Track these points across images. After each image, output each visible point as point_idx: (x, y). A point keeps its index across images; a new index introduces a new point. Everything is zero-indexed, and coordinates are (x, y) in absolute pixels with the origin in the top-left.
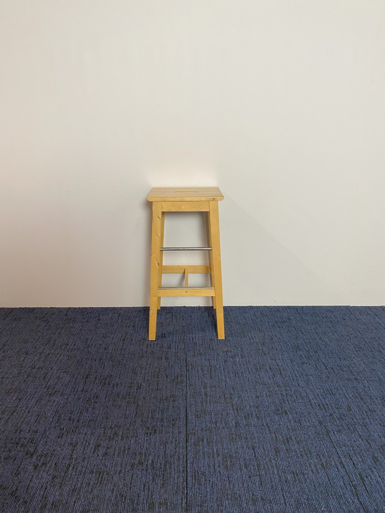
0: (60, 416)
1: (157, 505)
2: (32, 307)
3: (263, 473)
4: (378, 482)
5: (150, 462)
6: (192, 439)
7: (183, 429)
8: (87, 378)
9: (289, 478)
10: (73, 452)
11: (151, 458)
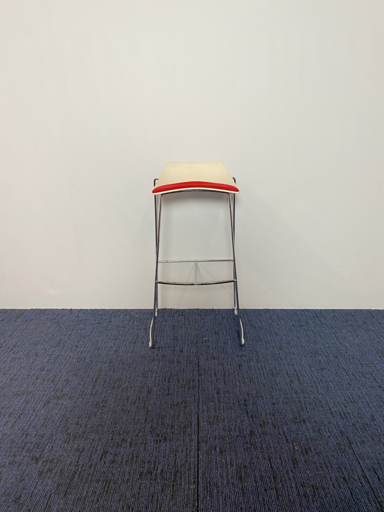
7: (194, 437)
8: (96, 381)
10: (79, 459)
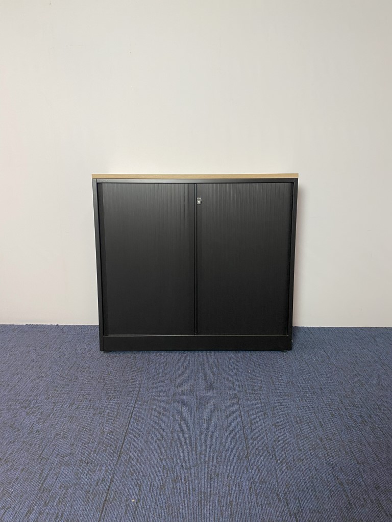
0: (48, 389)
1: (106, 433)
2: (35, 324)
3: (183, 419)
4: (261, 425)
5: (107, 413)
6: (140, 402)
9: (201, 422)
11: (108, 411)
